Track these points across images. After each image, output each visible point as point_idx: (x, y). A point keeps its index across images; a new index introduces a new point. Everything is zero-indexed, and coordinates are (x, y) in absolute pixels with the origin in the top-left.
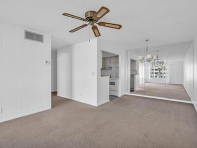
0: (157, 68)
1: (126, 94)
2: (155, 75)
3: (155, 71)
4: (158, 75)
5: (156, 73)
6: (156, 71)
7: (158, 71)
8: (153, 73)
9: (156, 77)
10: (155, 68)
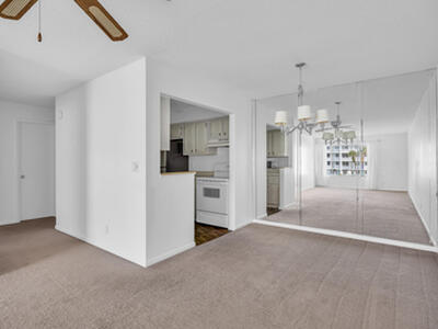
0: (346, 151)
1: (255, 221)
2: (342, 167)
3: (342, 159)
4: (349, 168)
5: (346, 164)
6: (346, 160)
7: (349, 159)
8: (338, 163)
9: (345, 171)
10: (342, 151)
